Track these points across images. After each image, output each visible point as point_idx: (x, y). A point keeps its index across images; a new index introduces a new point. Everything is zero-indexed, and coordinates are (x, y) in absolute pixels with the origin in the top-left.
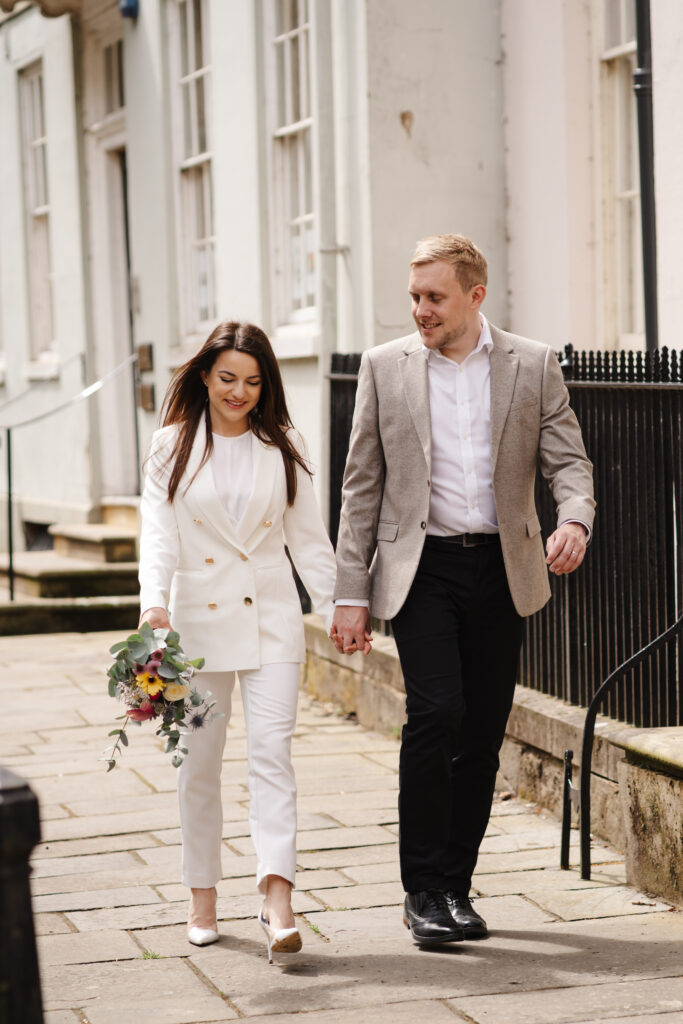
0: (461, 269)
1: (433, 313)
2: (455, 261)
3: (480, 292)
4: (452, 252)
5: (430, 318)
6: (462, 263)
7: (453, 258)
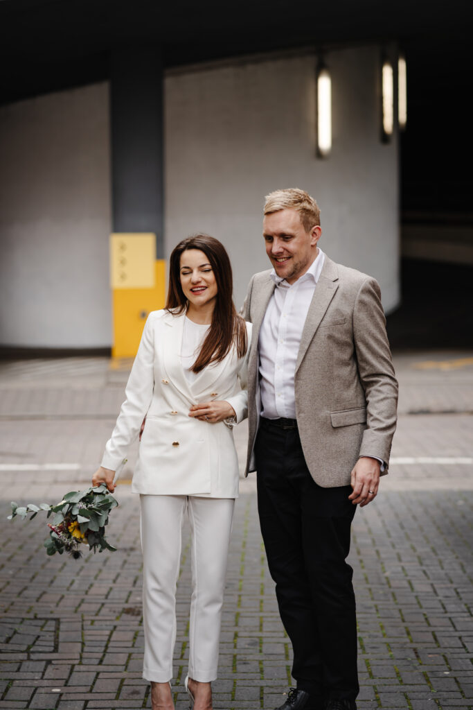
0: (304, 214)
1: (284, 249)
2: (299, 208)
3: (317, 231)
4: (296, 202)
5: (282, 253)
6: (305, 210)
7: (297, 206)
